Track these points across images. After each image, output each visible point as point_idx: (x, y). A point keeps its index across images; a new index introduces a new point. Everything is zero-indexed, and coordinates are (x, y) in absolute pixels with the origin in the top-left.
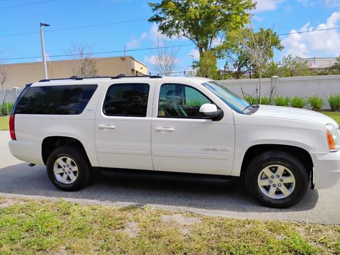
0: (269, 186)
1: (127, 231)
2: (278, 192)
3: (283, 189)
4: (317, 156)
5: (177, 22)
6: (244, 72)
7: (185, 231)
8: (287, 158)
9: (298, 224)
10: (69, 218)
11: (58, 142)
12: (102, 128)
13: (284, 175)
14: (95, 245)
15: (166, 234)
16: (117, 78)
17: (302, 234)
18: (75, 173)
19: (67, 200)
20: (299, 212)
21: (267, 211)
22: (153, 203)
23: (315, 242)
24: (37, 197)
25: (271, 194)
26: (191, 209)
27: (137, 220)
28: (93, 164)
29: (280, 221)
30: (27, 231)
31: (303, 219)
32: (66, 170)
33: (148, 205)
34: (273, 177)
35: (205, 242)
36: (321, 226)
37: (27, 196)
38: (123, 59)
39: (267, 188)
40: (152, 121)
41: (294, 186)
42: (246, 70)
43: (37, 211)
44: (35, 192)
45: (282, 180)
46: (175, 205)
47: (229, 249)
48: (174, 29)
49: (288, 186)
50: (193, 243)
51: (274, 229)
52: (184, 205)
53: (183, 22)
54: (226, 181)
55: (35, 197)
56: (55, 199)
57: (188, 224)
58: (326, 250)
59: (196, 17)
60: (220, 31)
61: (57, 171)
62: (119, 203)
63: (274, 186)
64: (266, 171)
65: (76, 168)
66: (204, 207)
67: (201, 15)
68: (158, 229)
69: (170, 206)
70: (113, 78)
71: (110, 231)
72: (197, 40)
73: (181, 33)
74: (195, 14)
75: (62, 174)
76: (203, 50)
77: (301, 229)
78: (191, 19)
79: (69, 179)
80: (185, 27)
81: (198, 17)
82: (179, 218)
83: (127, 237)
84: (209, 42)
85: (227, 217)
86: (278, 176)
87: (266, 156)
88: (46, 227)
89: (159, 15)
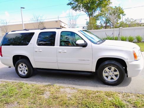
0: (108, 76)
1: (45, 95)
2: (112, 79)
3: (114, 77)
4: (129, 62)
5: (79, 5)
6: (108, 26)
7: (69, 96)
8: (115, 63)
9: (120, 93)
10: (22, 90)
11: (20, 57)
12: (36, 51)
13: (114, 71)
14: (29, 101)
15: (60, 97)
16: (43, 29)
17: (120, 98)
18: (27, 70)
19: (23, 82)
20: (121, 88)
21: (107, 87)
22: (58, 83)
23: (126, 101)
24: (11, 80)
25: (109, 80)
26: (74, 86)
27: (50, 91)
28: (34, 67)
29: (112, 91)
30: (3, 95)
31: (122, 91)
32: (23, 69)
33: (56, 84)
34: (109, 72)
35: (77, 101)
36: (130, 94)
37: (7, 80)
38: (57, 21)
39: (107, 77)
40: (57, 48)
41: (119, 76)
42: (109, 25)
43: (10, 87)
44: (11, 78)
45: (113, 73)
46: (68, 84)
47: (86, 104)
48: (78, 8)
49: (116, 76)
50: (71, 101)
51: (108, 95)
52: (71, 84)
53: (82, 5)
54: (89, 74)
55: (10, 80)
56: (18, 81)
57: (71, 92)
58: (130, 105)
59: (87, 3)
60: (98, 8)
61: (19, 70)
62: (44, 83)
63: (110, 76)
64: (107, 69)
65: (27, 68)
66: (80, 85)
67: (89, 2)
68: (57, 95)
69: (65, 85)
70: (41, 29)
71: (37, 95)
72: (88, 12)
73: (81, 10)
74: (87, 1)
75: (21, 71)
76: (91, 17)
77: (121, 95)
78: (85, 3)
79: (24, 73)
80: (83, 7)
81: (88, 2)
82: (68, 90)
83: (44, 98)
84: (93, 13)
85: (89, 89)
86: (112, 72)
87: (106, 62)
88: (11, 94)
89: (72, 2)
